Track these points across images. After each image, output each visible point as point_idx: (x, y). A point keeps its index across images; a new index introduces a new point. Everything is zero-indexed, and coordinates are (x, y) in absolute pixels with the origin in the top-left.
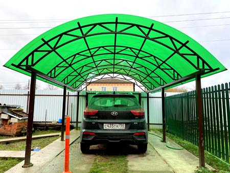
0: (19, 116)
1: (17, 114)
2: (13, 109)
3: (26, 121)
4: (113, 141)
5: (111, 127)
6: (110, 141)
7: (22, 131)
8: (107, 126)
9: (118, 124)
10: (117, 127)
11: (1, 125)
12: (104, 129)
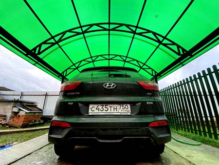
1: (27, 108)
3: (36, 114)
4: (107, 141)
5: (104, 111)
6: (101, 141)
7: (30, 124)
8: (96, 109)
9: (117, 105)
10: (115, 110)
11: (12, 117)
12: (90, 114)
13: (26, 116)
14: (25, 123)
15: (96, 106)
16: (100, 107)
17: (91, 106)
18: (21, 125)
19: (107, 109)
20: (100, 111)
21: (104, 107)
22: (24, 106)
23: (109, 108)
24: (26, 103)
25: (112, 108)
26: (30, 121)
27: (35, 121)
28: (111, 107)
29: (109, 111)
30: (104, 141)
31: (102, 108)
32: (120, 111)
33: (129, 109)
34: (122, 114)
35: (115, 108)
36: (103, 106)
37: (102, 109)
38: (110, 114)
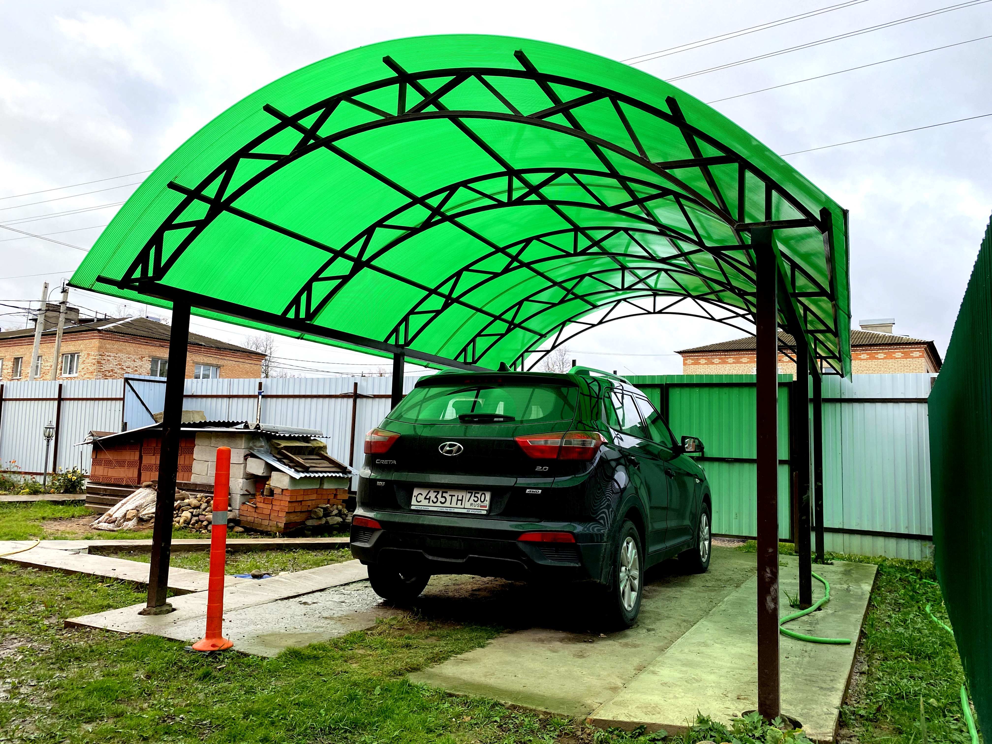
0: (297, 466)
1: (292, 460)
2: (284, 444)
3: (326, 486)
4: (440, 559)
5: (438, 504)
6: (430, 558)
7: (310, 523)
8: (425, 498)
9: (464, 493)
10: (459, 502)
11: (248, 496)
12: (413, 507)
13: (293, 492)
14: (295, 518)
15: (424, 492)
16: (432, 495)
17: (416, 492)
18: (282, 525)
19: (443, 500)
20: (431, 504)
21: (439, 496)
22: (280, 453)
23: (449, 498)
24: (284, 438)
25: (455, 499)
26: (310, 512)
27: (327, 513)
28: (452, 496)
29: (447, 504)
30: (435, 559)
31: (436, 497)
32: (468, 505)
33: (487, 503)
34: (471, 512)
35: (460, 498)
36: (438, 493)
37: (435, 500)
38: (449, 510)
